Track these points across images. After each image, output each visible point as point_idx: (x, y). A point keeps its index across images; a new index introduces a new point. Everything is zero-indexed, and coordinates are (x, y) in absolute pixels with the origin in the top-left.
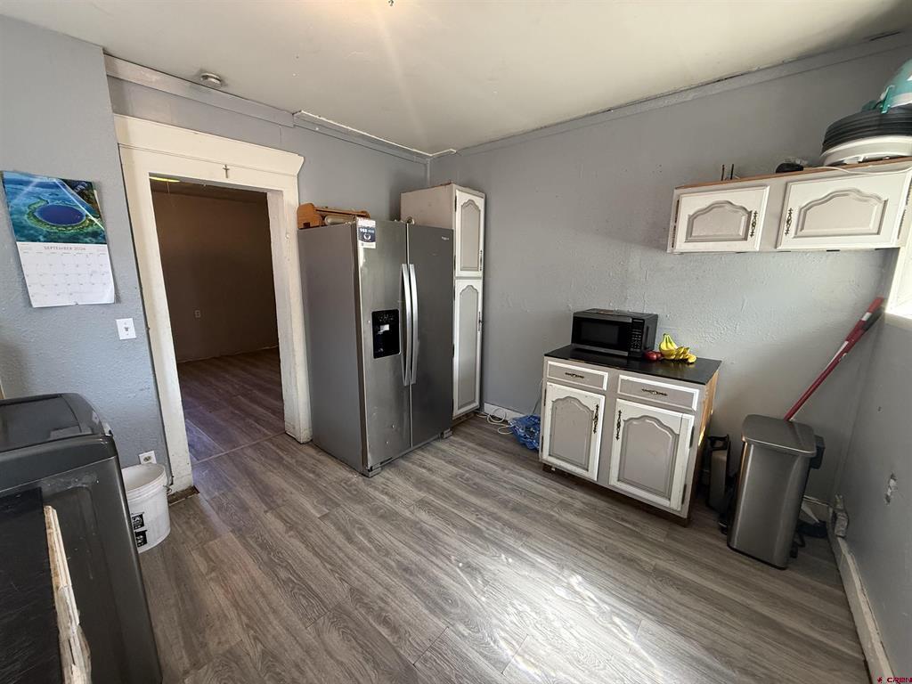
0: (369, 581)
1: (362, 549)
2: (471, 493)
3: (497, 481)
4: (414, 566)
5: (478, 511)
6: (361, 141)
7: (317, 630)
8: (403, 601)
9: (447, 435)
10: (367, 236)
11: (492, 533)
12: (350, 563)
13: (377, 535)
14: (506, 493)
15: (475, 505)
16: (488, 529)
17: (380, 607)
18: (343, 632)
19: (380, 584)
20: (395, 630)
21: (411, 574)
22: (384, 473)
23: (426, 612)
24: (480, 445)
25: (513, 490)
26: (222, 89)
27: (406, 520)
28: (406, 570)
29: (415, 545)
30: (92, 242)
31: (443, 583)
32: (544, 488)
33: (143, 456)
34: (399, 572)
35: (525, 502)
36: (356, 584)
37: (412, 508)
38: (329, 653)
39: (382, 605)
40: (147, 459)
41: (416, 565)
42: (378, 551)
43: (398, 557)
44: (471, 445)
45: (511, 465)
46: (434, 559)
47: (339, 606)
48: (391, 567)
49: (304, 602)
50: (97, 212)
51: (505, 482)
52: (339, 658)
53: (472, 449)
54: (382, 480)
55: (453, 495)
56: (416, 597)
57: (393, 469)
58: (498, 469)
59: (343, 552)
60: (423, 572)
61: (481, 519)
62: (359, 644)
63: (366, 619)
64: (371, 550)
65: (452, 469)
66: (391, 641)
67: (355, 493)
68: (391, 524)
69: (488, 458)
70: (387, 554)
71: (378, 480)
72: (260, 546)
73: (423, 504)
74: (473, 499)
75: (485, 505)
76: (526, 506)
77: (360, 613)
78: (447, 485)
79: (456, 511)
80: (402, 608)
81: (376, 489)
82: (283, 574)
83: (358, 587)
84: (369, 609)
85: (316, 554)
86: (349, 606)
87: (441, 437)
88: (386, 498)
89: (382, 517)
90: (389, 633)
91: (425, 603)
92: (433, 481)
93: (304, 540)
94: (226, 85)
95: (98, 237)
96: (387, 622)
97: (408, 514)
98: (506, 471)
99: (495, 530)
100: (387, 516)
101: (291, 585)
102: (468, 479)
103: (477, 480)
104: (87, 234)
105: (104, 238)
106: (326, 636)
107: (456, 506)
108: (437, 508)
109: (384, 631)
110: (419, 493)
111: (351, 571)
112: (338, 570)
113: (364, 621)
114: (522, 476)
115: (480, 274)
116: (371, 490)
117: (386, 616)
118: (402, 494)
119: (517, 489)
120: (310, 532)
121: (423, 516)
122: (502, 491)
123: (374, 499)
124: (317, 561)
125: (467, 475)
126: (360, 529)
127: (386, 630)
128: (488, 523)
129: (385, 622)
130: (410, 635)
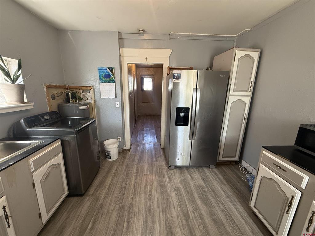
0: (137, 205)
1: (145, 192)
2: (200, 198)
3: (218, 200)
4: (153, 211)
5: (196, 208)
6: (198, 38)
7: (114, 208)
8: (139, 220)
9: (212, 167)
10: (177, 77)
11: (193, 223)
12: (138, 194)
13: (153, 191)
14: (218, 210)
15: (197, 205)
16: (193, 219)
17: (132, 216)
18: (118, 215)
19: (139, 208)
20: (128, 228)
21: (150, 213)
22: (175, 170)
23: (141, 232)
24: (225, 179)
25: (223, 211)
26: (144, 33)
27: (167, 192)
28: (150, 210)
29: (160, 204)
30: (112, 83)
31: (155, 226)
32: (244, 222)
33: (118, 137)
34: (147, 209)
35: (225, 221)
36: (134, 203)
37: (172, 189)
38: (110, 218)
39: (133, 216)
40: (119, 138)
41: (154, 212)
42: (149, 196)
43: (152, 204)
44: (220, 176)
45: (233, 197)
46: (161, 214)
47: (124, 206)
48: (147, 206)
49: (120, 197)
50: (113, 75)
51: (222, 204)
52: (110, 221)
53: (220, 179)
54: (173, 172)
55: (192, 194)
56: (143, 223)
57: (179, 170)
58: (224, 196)
59: (140, 189)
60: (153, 216)
61: (194, 213)
62: (117, 222)
63: (125, 216)
64: (147, 195)
65: (202, 183)
66: (124, 230)
67: (161, 172)
68: (161, 190)
69: (224, 187)
70: (150, 200)
71: (172, 171)
72: (127, 173)
73: (177, 190)
74: (199, 202)
75: (201, 208)
76: (223, 224)
77: (126, 213)
78: (193, 188)
79: (187, 202)
80: (136, 222)
81: (168, 174)
82: (123, 185)
83: (133, 204)
84: (129, 214)
85: (134, 185)
86: (126, 208)
87: (209, 167)
88: (168, 179)
89: (161, 186)
90: (126, 227)
91: (143, 228)
92: (189, 183)
93: (136, 179)
94: (146, 32)
95: (113, 81)
96: (129, 223)
97: (169, 190)
98: (228, 199)
99: (195, 223)
100: (162, 186)
101: (122, 190)
102: (204, 191)
103: (209, 194)
104: (111, 81)
105: (114, 81)
106: (114, 211)
107: (189, 200)
108: (181, 195)
109: (125, 225)
110: (180, 185)
111: (136, 197)
112: (134, 194)
113: (124, 217)
114: (235, 207)
115: (250, 94)
116: (166, 174)
117: (130, 221)
118: (174, 181)
119: (226, 212)
120: (139, 177)
121: (173, 195)
122: (217, 208)
123: (164, 177)
124: (132, 187)
125: (206, 189)
126: (151, 185)
127: (126, 225)
128: (195, 217)
129: (128, 223)
130: (129, 234)
